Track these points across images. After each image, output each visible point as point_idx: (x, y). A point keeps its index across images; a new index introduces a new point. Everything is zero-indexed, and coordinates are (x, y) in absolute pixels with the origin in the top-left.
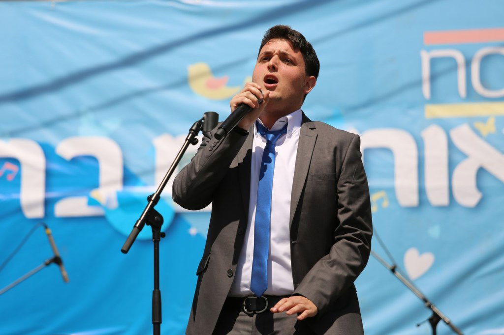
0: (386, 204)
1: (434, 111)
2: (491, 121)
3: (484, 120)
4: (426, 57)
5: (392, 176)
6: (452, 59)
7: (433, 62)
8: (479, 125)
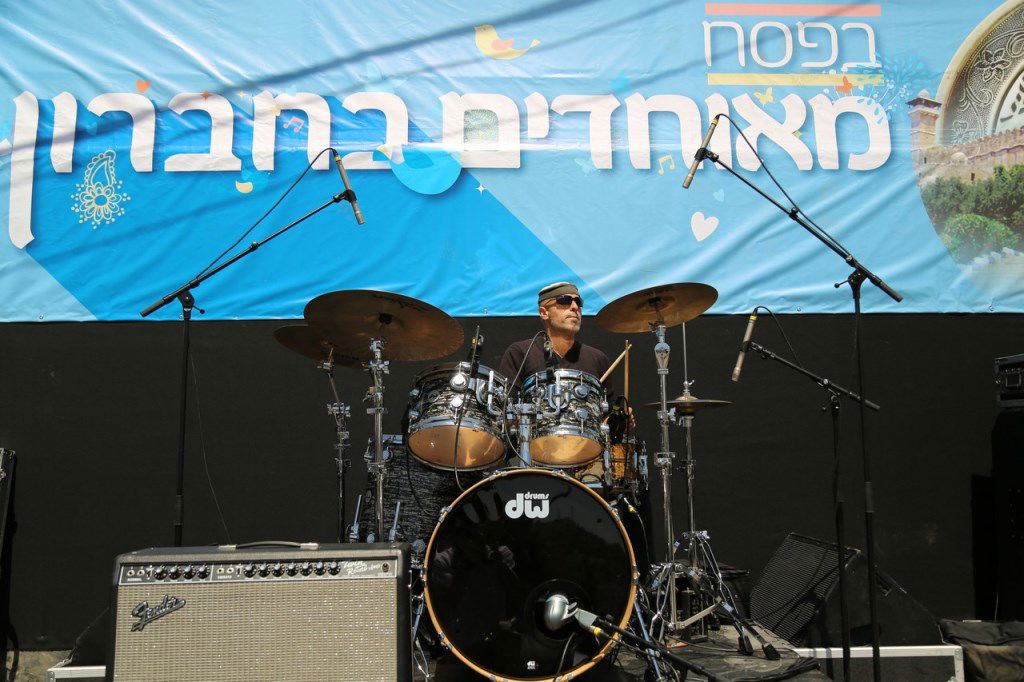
0: (672, 167)
1: (715, 79)
2: (769, 91)
3: (762, 89)
4: (707, 27)
5: (678, 140)
6: (732, 30)
7: (714, 31)
8: (758, 95)
